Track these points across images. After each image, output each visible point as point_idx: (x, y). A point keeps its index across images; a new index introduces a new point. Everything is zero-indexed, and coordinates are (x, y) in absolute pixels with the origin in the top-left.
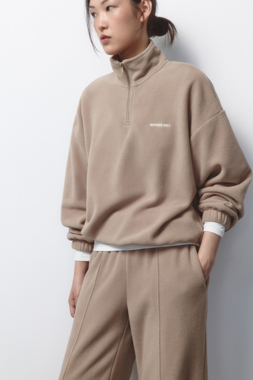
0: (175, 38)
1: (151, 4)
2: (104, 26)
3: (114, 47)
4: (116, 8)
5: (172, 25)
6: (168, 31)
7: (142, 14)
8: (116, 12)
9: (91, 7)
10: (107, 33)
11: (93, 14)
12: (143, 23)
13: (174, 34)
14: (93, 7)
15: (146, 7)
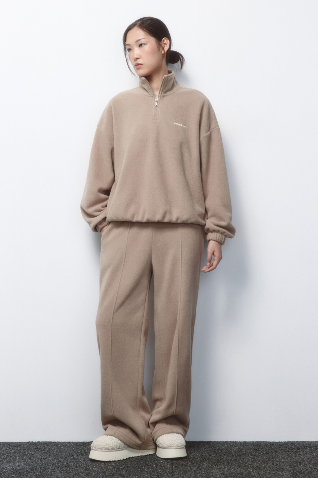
0: (184, 65)
1: (168, 41)
2: (138, 57)
3: (144, 71)
4: (146, 45)
5: (182, 57)
6: (179, 60)
7: (163, 49)
8: (146, 48)
9: (127, 45)
10: (139, 61)
11: (129, 50)
12: (163, 55)
13: (183, 62)
14: (129, 45)
15: (165, 44)
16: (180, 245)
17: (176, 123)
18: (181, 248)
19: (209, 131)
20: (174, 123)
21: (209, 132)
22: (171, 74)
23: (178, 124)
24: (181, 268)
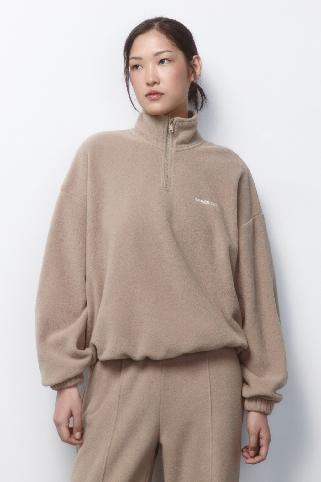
2: (156, 80)
7: (193, 73)
9: (132, 58)
14: (140, 59)
16: (210, 407)
17: (199, 200)
18: (212, 412)
19: (250, 218)
20: (196, 199)
21: (251, 220)
22: (193, 118)
23: (202, 201)
24: (211, 448)
